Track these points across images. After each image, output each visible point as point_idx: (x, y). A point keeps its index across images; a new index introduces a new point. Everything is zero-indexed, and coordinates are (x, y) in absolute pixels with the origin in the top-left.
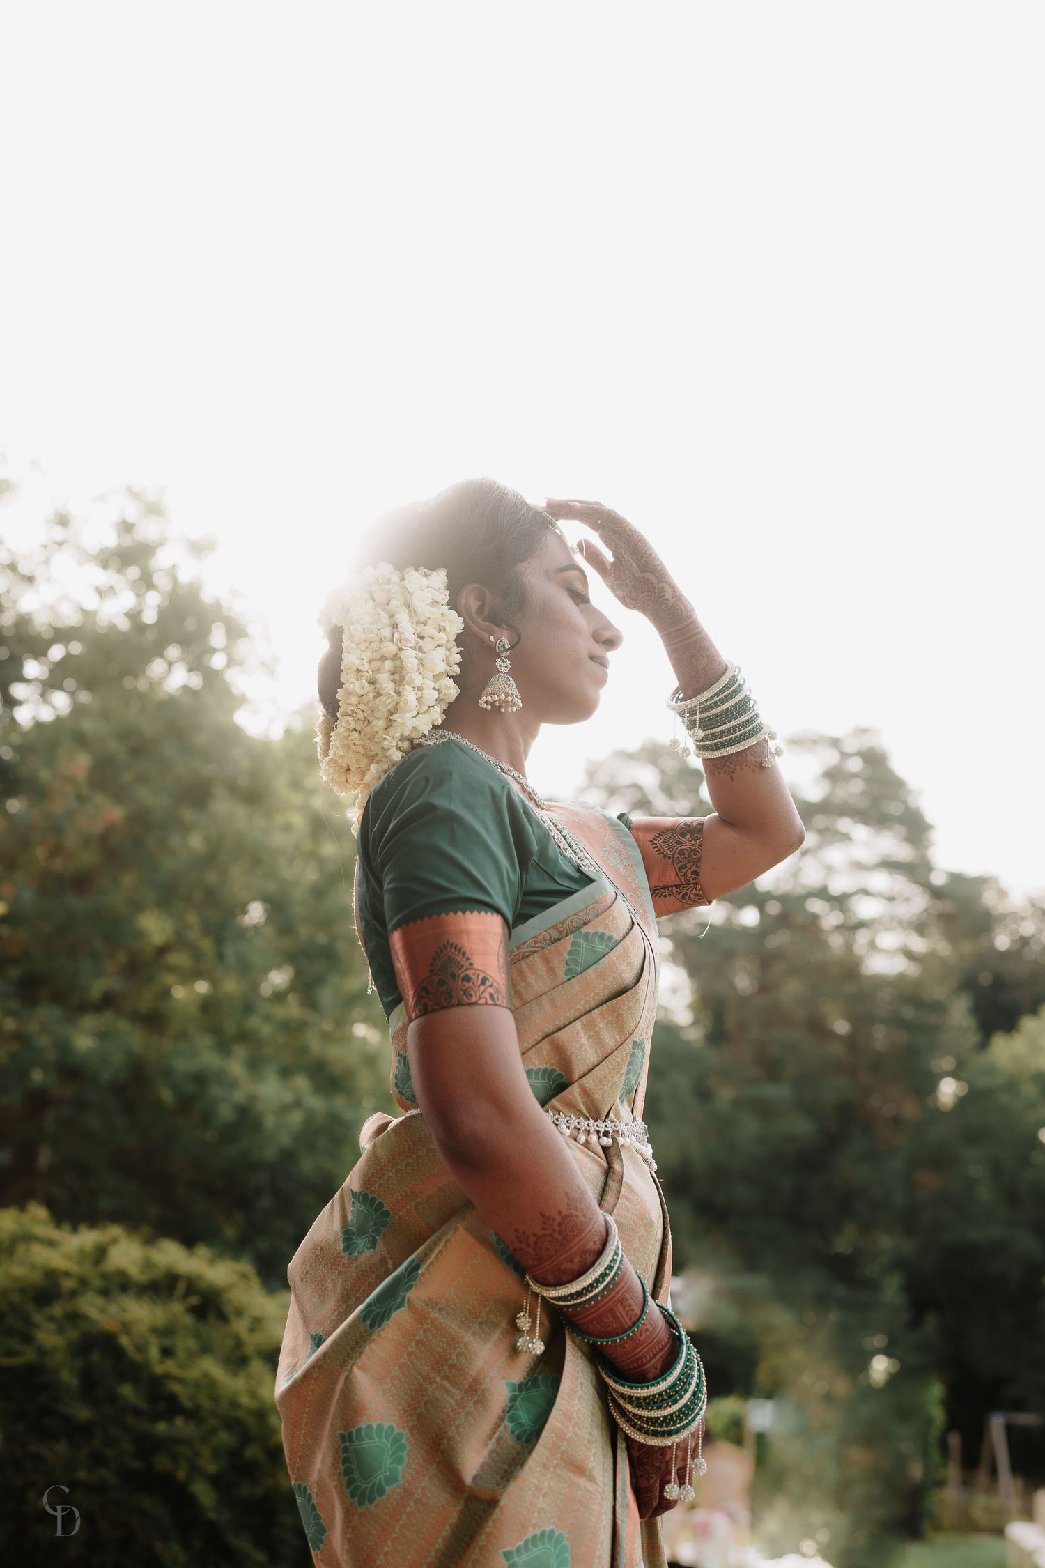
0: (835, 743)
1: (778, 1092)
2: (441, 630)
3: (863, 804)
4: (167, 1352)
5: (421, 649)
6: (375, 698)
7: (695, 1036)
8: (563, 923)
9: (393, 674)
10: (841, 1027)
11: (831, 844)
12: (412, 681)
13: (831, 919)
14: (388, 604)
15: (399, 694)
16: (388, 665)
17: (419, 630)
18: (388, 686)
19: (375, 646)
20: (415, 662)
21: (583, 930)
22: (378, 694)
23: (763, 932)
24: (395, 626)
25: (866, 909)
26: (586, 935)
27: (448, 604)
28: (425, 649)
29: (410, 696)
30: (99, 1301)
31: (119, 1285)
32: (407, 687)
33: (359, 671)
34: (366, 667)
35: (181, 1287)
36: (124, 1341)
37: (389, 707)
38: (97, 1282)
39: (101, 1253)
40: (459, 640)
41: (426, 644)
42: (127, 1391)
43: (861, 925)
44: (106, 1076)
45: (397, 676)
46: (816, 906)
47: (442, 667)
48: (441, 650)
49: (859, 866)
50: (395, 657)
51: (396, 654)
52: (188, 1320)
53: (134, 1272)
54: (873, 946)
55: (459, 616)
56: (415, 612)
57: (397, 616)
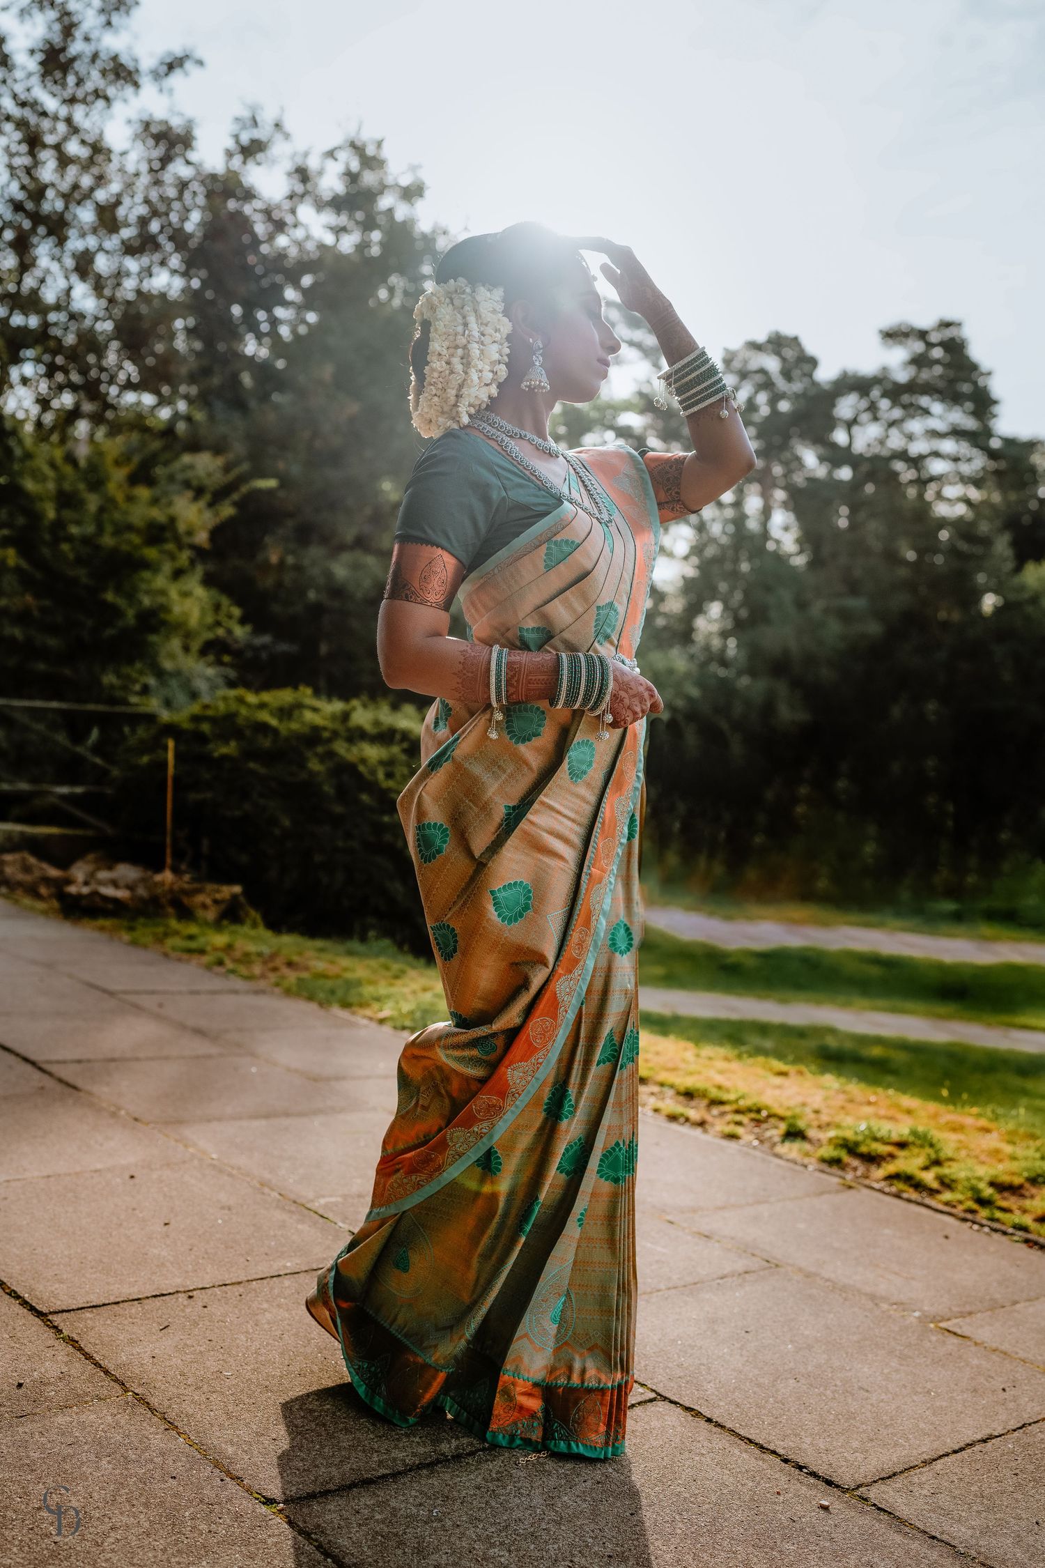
0: (922, 335)
1: (857, 603)
2: (497, 330)
3: (941, 384)
4: (389, 775)
5: (482, 344)
6: (450, 374)
7: (800, 561)
8: (541, 535)
9: (462, 358)
10: (911, 555)
11: (913, 417)
12: (476, 366)
13: (906, 474)
14: (462, 308)
15: (466, 373)
16: (460, 352)
17: (482, 329)
18: (459, 367)
19: (451, 338)
20: (478, 352)
21: (554, 539)
22: (452, 372)
23: (855, 485)
24: (466, 325)
25: (937, 467)
26: (556, 543)
27: (503, 312)
28: (485, 343)
29: (474, 376)
30: (345, 745)
31: (359, 735)
32: (473, 370)
33: (440, 355)
34: (444, 352)
35: (398, 737)
36: (362, 768)
37: (459, 381)
38: (343, 733)
39: (346, 716)
40: (509, 338)
41: (487, 340)
42: (365, 797)
43: (932, 479)
44: (359, 595)
45: (464, 361)
46: (899, 466)
47: (496, 357)
48: (496, 345)
49: (934, 434)
50: (465, 347)
51: (466, 345)
52: (403, 757)
53: (368, 727)
54: (939, 496)
55: (510, 321)
56: (480, 316)
57: (468, 318)
